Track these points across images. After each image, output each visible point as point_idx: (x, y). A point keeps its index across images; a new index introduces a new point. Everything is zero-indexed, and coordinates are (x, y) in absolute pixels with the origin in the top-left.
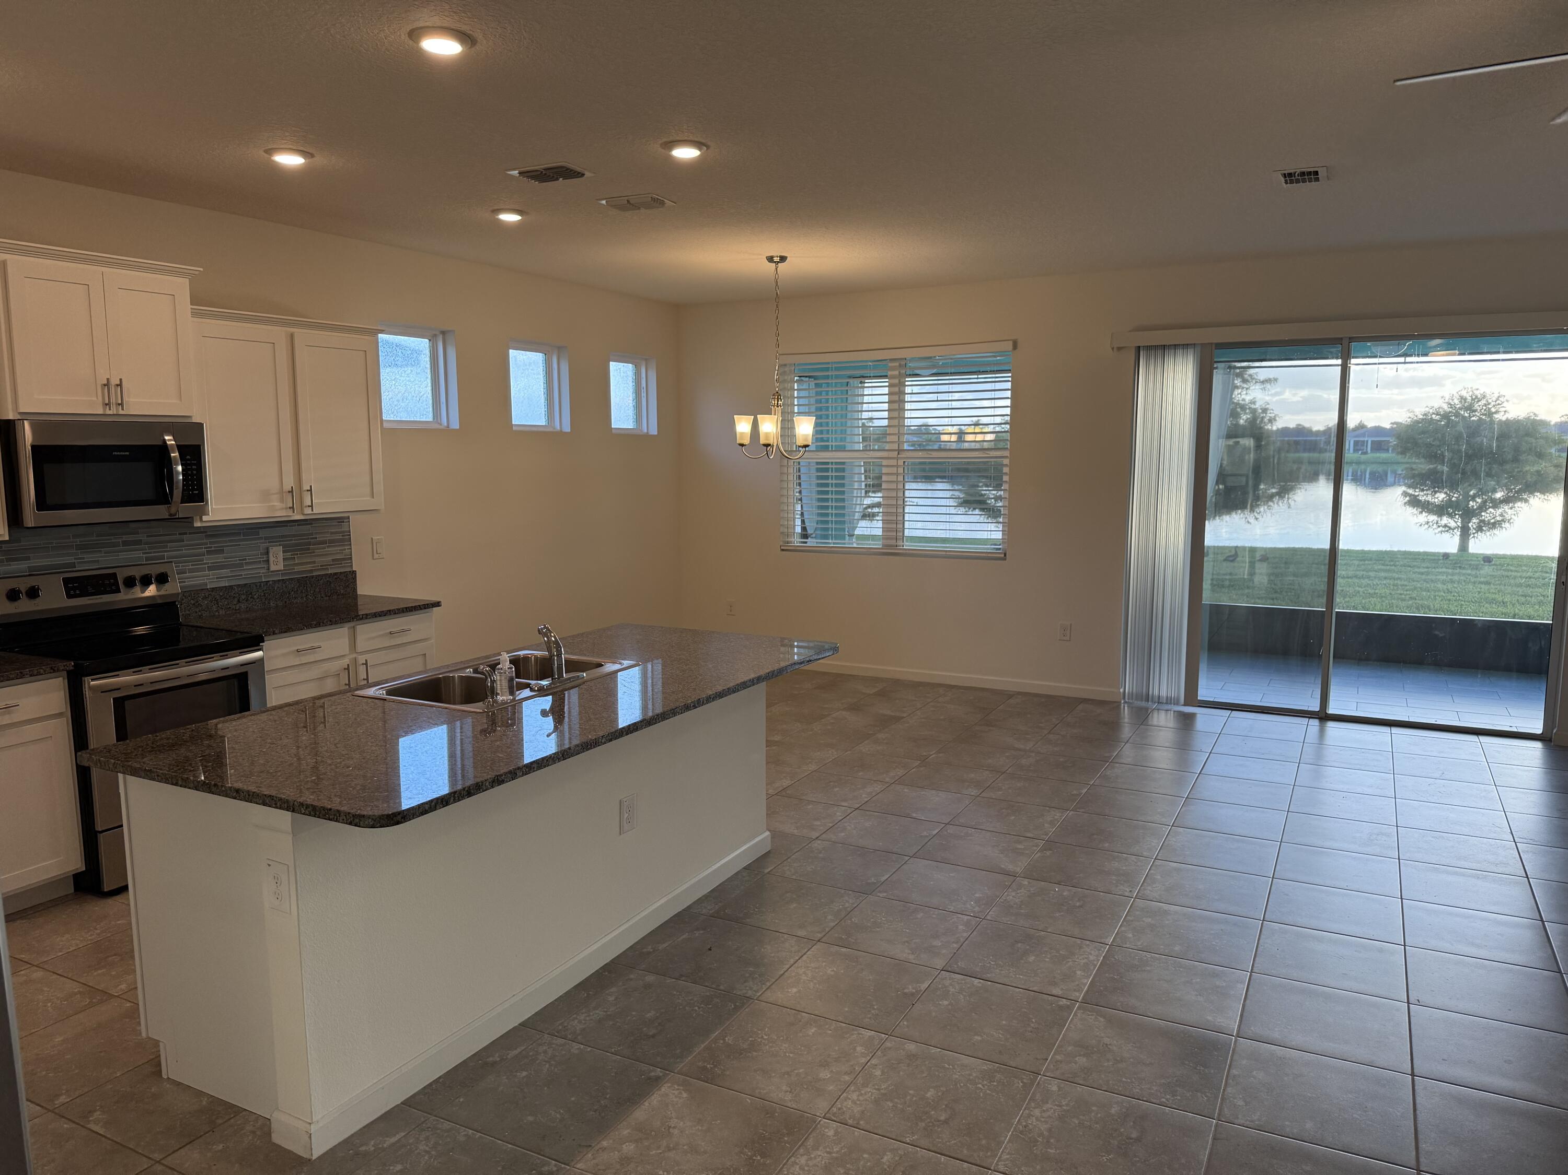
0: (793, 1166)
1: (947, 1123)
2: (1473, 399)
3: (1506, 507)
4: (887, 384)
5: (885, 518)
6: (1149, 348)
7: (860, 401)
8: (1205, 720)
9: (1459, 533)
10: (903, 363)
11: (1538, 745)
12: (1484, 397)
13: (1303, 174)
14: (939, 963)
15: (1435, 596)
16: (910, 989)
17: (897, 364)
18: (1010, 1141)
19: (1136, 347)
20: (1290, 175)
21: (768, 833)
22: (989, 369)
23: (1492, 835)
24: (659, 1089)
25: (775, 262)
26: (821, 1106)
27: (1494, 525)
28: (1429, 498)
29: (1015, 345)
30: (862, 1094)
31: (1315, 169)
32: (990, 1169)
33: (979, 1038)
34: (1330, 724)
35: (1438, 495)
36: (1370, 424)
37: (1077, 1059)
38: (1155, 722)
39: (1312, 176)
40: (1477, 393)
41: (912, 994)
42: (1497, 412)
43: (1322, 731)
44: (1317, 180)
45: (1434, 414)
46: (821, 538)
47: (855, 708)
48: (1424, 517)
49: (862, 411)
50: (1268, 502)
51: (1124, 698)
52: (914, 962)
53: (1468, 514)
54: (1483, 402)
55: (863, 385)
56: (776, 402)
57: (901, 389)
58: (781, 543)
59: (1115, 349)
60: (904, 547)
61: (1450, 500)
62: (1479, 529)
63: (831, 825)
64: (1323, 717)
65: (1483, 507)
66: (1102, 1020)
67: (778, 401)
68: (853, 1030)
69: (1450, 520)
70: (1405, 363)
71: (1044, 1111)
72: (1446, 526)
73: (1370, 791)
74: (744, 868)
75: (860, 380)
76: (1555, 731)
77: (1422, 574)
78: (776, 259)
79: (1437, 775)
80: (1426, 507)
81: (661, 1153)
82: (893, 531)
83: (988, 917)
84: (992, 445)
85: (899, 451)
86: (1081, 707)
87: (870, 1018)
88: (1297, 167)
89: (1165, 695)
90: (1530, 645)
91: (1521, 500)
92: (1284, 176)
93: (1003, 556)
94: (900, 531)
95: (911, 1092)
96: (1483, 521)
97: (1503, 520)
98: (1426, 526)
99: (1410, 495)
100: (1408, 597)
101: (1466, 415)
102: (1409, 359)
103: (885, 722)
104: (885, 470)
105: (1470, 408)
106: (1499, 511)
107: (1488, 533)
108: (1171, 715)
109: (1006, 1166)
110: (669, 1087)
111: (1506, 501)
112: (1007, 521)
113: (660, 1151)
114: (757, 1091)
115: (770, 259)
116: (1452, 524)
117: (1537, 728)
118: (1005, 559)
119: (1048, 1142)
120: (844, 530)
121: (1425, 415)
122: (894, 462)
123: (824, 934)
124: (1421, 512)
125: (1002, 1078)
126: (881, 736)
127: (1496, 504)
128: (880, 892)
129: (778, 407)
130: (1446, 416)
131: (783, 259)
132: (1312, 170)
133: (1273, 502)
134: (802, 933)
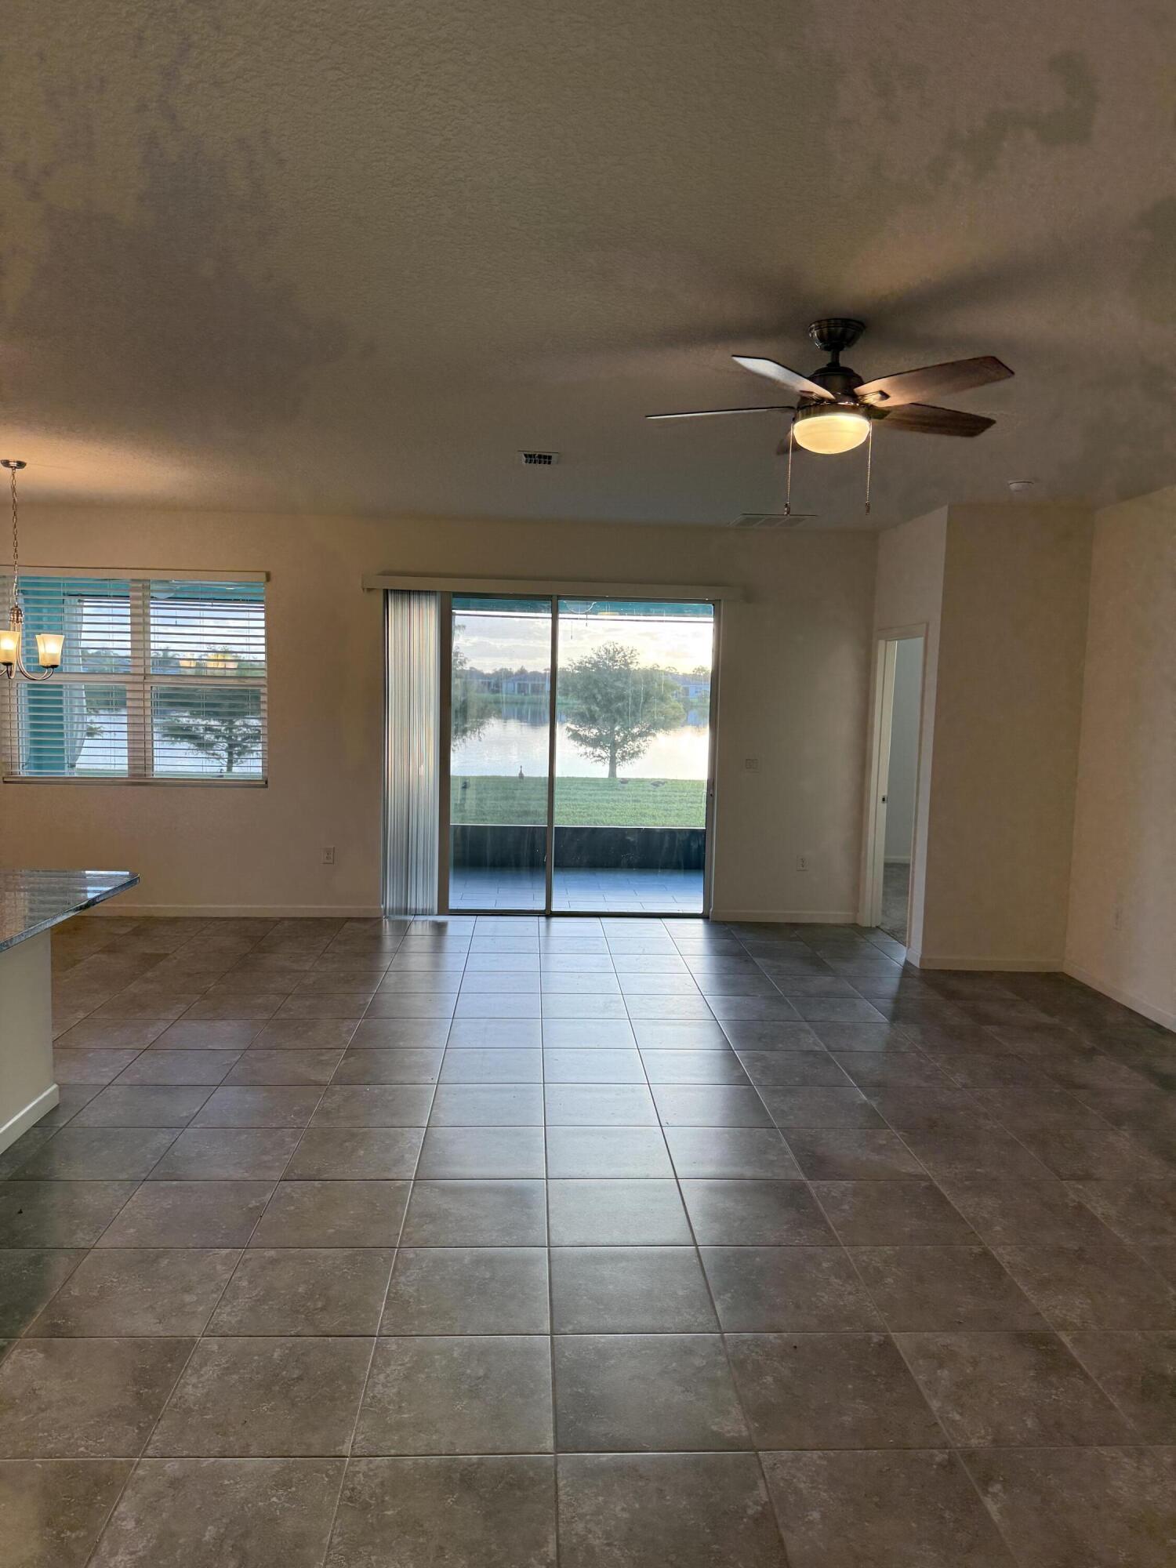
0: (184, 1387)
1: (325, 1309)
2: (614, 652)
3: (641, 741)
4: (129, 605)
5: (132, 746)
6: (396, 591)
7: (78, 621)
8: (456, 926)
9: (608, 762)
10: (147, 584)
11: (700, 922)
12: (623, 650)
13: (540, 456)
14: (277, 1175)
15: (605, 813)
16: (253, 1203)
17: (140, 585)
18: (385, 1309)
19: (384, 589)
20: (530, 456)
21: (55, 1086)
22: (240, 598)
23: (687, 992)
24: (9, 1358)
25: (12, 467)
26: (196, 1327)
27: (634, 755)
28: (587, 733)
29: (268, 577)
30: (234, 1306)
31: (550, 454)
32: (375, 1336)
33: (333, 1231)
34: (554, 920)
35: (592, 730)
36: (529, 670)
37: (424, 1227)
38: (413, 933)
39: (545, 459)
40: (618, 647)
41: (257, 1208)
42: (631, 663)
43: (548, 926)
44: (549, 463)
45: (586, 662)
46: (35, 768)
47: (110, 950)
48: (583, 749)
49: (81, 631)
50: (462, 736)
51: (385, 913)
52: (250, 1179)
53: (615, 746)
54: (622, 654)
55: (81, 604)
56: (16, 617)
57: (146, 611)
58: (4, 775)
59: (365, 590)
60: (155, 777)
61: (601, 734)
62: (623, 758)
63: (122, 1069)
64: (548, 914)
65: (625, 740)
66: (437, 1190)
67: (18, 616)
68: (208, 1252)
69: (602, 752)
70: (587, 619)
71: (408, 1276)
72: (599, 756)
73: (595, 970)
74: (33, 1126)
75: (80, 598)
76: (711, 910)
77: (591, 795)
78: (12, 464)
79: (640, 951)
80: (584, 740)
81: (33, 1417)
82: (142, 760)
83: (311, 1126)
84: (234, 673)
85: (145, 675)
86: (347, 925)
87: (222, 1238)
88: (537, 449)
89: (421, 907)
90: (692, 844)
91: (651, 734)
92: (526, 455)
93: (264, 783)
94: (149, 760)
95: (283, 1292)
96: (625, 752)
97: (639, 751)
98: (585, 756)
99: (573, 730)
100: (585, 814)
101: (610, 664)
102: (589, 616)
103: (151, 961)
104: (129, 695)
105: (612, 659)
106: (637, 743)
107: (629, 762)
108: (427, 926)
109: (388, 1329)
110: (20, 1353)
111: (641, 735)
112: (266, 749)
113: (32, 1415)
114: (123, 1331)
115: (6, 463)
116: (604, 755)
117: (699, 909)
118: (267, 787)
119: (419, 1300)
120: (63, 758)
121: (581, 663)
122: (139, 687)
123: (148, 1173)
124: (581, 745)
125: (364, 1258)
126: (149, 974)
127: (634, 737)
128: (195, 1123)
129: (18, 622)
130: (595, 665)
131: (21, 465)
132: (548, 454)
133: (466, 735)
134: (124, 1176)
